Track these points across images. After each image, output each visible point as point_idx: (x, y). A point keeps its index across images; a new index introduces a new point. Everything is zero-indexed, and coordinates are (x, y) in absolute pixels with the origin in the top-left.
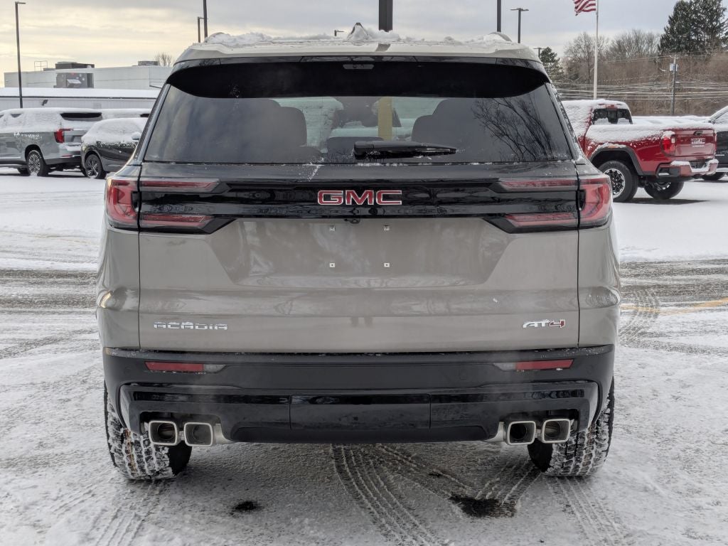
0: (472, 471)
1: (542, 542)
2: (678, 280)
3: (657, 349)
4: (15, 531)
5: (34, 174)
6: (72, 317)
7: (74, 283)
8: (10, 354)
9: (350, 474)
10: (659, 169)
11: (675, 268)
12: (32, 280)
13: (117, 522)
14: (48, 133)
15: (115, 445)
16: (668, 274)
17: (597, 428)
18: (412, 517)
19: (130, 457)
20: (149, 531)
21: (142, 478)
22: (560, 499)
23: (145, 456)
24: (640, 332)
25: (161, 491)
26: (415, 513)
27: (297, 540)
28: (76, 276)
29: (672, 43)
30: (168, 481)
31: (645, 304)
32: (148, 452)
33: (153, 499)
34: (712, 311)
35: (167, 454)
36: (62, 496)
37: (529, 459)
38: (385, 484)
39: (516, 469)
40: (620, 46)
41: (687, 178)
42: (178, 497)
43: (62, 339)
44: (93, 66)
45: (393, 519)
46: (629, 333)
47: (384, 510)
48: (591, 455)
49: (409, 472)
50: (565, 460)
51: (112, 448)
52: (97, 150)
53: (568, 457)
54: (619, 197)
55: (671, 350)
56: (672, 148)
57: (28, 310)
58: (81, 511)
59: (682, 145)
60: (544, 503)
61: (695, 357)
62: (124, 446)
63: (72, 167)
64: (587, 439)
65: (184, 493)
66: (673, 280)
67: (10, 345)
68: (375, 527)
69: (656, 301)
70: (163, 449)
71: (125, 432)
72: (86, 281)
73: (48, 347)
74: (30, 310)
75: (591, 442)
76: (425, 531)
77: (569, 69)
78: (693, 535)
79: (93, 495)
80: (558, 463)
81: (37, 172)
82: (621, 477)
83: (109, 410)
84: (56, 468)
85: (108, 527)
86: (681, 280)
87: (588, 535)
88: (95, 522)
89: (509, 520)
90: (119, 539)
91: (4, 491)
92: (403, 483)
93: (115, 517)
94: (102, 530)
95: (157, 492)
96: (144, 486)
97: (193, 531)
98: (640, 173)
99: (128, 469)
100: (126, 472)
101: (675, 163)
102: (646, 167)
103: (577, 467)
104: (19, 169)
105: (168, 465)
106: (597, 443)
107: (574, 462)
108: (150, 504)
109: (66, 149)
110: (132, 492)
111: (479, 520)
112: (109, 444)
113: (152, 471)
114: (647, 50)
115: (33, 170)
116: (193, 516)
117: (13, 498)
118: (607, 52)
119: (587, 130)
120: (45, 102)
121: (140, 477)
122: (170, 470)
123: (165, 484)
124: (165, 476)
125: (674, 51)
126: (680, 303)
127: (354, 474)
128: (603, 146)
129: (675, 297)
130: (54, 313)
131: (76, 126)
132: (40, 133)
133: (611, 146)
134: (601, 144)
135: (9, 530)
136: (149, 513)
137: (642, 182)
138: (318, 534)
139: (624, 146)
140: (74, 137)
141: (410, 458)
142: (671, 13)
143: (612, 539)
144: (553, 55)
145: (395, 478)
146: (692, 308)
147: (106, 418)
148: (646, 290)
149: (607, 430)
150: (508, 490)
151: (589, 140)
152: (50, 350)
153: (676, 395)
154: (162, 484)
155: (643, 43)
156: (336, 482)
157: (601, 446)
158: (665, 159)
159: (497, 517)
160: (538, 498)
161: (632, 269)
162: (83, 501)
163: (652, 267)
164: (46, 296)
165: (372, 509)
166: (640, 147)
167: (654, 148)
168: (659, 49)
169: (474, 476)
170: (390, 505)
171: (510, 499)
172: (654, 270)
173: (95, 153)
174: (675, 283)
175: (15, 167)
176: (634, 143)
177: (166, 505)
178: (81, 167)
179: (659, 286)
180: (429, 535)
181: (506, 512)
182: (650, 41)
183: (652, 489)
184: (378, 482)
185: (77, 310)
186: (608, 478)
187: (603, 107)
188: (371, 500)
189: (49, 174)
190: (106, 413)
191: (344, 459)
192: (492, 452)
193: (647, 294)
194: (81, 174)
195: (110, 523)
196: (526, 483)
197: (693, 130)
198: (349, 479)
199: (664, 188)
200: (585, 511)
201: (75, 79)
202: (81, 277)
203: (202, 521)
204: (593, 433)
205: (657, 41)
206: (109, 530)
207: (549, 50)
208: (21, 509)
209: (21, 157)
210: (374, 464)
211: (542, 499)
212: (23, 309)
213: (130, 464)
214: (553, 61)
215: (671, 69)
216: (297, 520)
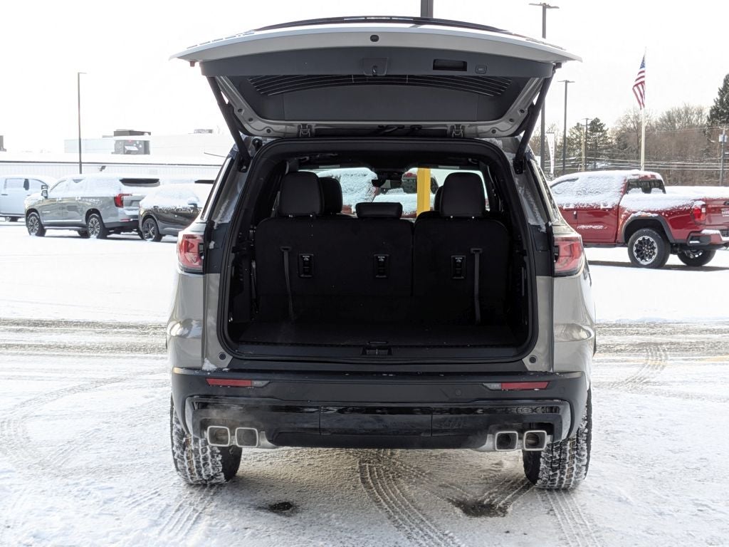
0: (476, 484)
1: (525, 534)
2: (691, 338)
3: (657, 395)
4: (97, 518)
5: (93, 237)
6: (134, 361)
7: (135, 333)
8: (83, 390)
9: (372, 484)
10: (690, 237)
11: (691, 328)
12: (97, 330)
13: (179, 513)
14: (107, 198)
15: (178, 452)
16: (683, 333)
17: (577, 445)
18: (420, 515)
19: (190, 462)
20: (206, 519)
21: (200, 483)
22: (546, 505)
23: (202, 462)
24: (645, 381)
25: (215, 494)
26: (423, 513)
27: (325, 529)
28: (137, 327)
29: (722, 114)
30: (220, 485)
31: (655, 358)
32: (205, 459)
33: (208, 498)
34: (715, 364)
35: (221, 461)
36: (134, 495)
37: (525, 476)
38: (401, 492)
39: (513, 483)
40: (669, 118)
41: (719, 246)
42: (229, 497)
43: (127, 379)
44: (150, 133)
45: (404, 516)
46: (635, 382)
47: (398, 510)
48: (572, 469)
49: (422, 483)
50: (551, 473)
51: (176, 455)
52: (154, 214)
53: (554, 469)
54: (651, 263)
55: (669, 396)
56: (702, 218)
57: (95, 355)
58: (150, 505)
59: (712, 215)
60: (533, 507)
61: (689, 402)
62: (185, 452)
63: (130, 230)
64: (568, 455)
65: (234, 494)
66: (686, 338)
67: (82, 383)
68: (389, 522)
69: (666, 356)
70: (217, 456)
71: (187, 441)
72: (146, 332)
73: (116, 384)
74: (98, 355)
75: (573, 457)
76: (430, 525)
77: (618, 139)
78: (652, 532)
79: (159, 495)
80: (546, 475)
81: (97, 235)
82: (601, 490)
83: (174, 422)
84: (128, 475)
85: (172, 517)
86: (693, 338)
87: (564, 531)
88: (161, 513)
89: (500, 519)
90: (181, 526)
91: (87, 490)
92: (416, 491)
93: (178, 510)
94: (167, 519)
95: (212, 494)
96: (201, 489)
97: (242, 521)
98: (672, 241)
99: (188, 473)
100: (186, 476)
101: (705, 232)
102: (677, 235)
103: (561, 479)
104: (79, 232)
105: (221, 470)
106: (577, 458)
107: (559, 474)
108: (206, 502)
109: (125, 213)
110: (191, 493)
111: (476, 518)
112: (173, 451)
113: (208, 476)
114: (697, 120)
115: (92, 233)
116: (241, 511)
117: (94, 495)
118: (656, 122)
119: (621, 199)
120: (103, 168)
121: (198, 481)
122: (223, 475)
123: (218, 488)
124: (219, 481)
125: (724, 122)
126: (687, 358)
127: (375, 484)
128: (636, 215)
129: (685, 353)
130: (119, 357)
131: (135, 191)
132: (100, 198)
133: (644, 214)
134: (635, 212)
135: (93, 517)
136: (205, 508)
137: (675, 249)
138: (343, 525)
139: (656, 215)
140: (132, 201)
141: (424, 474)
142: (721, 86)
143: (584, 533)
144: (601, 126)
145: (409, 488)
146: (698, 362)
147: (172, 430)
148: (659, 346)
149: (585, 447)
150: (503, 498)
151: (623, 209)
152: (117, 387)
153: (665, 432)
154: (215, 488)
155: (692, 114)
156: (360, 489)
157: (581, 461)
158: (695, 228)
159: (491, 516)
160: (528, 504)
161: (651, 328)
162: (151, 499)
163: (669, 327)
164: (111, 343)
165: (388, 509)
166: (671, 215)
167: (685, 217)
168: (709, 120)
169: (476, 488)
170: (403, 507)
171: (504, 504)
172: (671, 329)
173: (151, 217)
174: (688, 340)
175: (75, 230)
176: (666, 212)
177: (219, 503)
178: (138, 231)
179: (672, 343)
180: (433, 527)
181: (499, 513)
182: (700, 113)
183: (624, 499)
184: (395, 490)
185: (139, 355)
186: (589, 491)
187: (636, 177)
188: (387, 503)
189: (108, 236)
190: (172, 425)
191: (368, 473)
192: (495, 471)
193: (658, 350)
194: (139, 237)
195: (174, 514)
196: (519, 493)
197: (723, 200)
198: (371, 488)
199: (697, 256)
200: (565, 514)
201: (132, 145)
202: (142, 328)
203: (248, 514)
204: (574, 449)
205: (707, 112)
206: (173, 519)
207: (597, 120)
208: (101, 503)
209: (82, 220)
210: (393, 477)
211: (531, 505)
212: (91, 354)
213: (189, 469)
214: (601, 131)
215: (720, 140)
216: (326, 515)
